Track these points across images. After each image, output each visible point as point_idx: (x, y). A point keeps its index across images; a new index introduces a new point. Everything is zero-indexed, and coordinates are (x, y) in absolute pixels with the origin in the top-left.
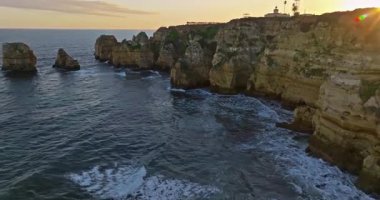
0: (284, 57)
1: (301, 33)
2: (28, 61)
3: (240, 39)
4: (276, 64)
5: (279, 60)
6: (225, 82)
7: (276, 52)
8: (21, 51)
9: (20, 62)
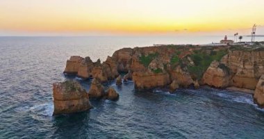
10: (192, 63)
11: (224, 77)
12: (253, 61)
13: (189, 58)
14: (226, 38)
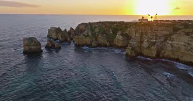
0: (178, 44)
1: (186, 36)
2: (39, 47)
3: (156, 37)
4: (175, 47)
5: (175, 45)
6: (152, 54)
7: (173, 42)
8: (35, 42)
9: (35, 47)
10: (111, 32)
11: (123, 41)
12: (140, 32)
13: (110, 30)
14: (143, 17)
